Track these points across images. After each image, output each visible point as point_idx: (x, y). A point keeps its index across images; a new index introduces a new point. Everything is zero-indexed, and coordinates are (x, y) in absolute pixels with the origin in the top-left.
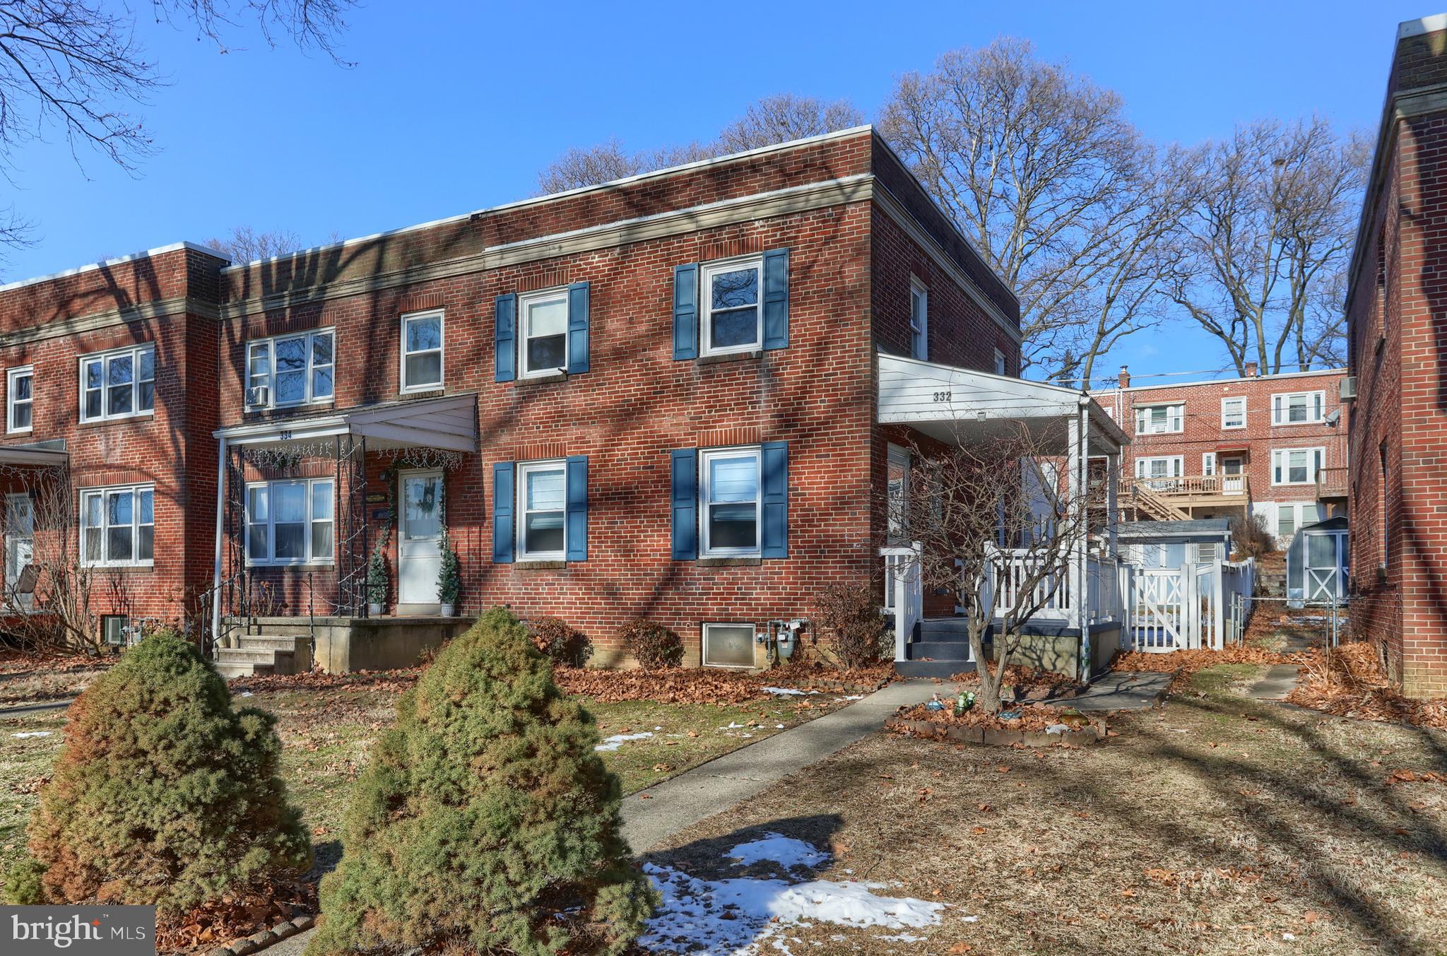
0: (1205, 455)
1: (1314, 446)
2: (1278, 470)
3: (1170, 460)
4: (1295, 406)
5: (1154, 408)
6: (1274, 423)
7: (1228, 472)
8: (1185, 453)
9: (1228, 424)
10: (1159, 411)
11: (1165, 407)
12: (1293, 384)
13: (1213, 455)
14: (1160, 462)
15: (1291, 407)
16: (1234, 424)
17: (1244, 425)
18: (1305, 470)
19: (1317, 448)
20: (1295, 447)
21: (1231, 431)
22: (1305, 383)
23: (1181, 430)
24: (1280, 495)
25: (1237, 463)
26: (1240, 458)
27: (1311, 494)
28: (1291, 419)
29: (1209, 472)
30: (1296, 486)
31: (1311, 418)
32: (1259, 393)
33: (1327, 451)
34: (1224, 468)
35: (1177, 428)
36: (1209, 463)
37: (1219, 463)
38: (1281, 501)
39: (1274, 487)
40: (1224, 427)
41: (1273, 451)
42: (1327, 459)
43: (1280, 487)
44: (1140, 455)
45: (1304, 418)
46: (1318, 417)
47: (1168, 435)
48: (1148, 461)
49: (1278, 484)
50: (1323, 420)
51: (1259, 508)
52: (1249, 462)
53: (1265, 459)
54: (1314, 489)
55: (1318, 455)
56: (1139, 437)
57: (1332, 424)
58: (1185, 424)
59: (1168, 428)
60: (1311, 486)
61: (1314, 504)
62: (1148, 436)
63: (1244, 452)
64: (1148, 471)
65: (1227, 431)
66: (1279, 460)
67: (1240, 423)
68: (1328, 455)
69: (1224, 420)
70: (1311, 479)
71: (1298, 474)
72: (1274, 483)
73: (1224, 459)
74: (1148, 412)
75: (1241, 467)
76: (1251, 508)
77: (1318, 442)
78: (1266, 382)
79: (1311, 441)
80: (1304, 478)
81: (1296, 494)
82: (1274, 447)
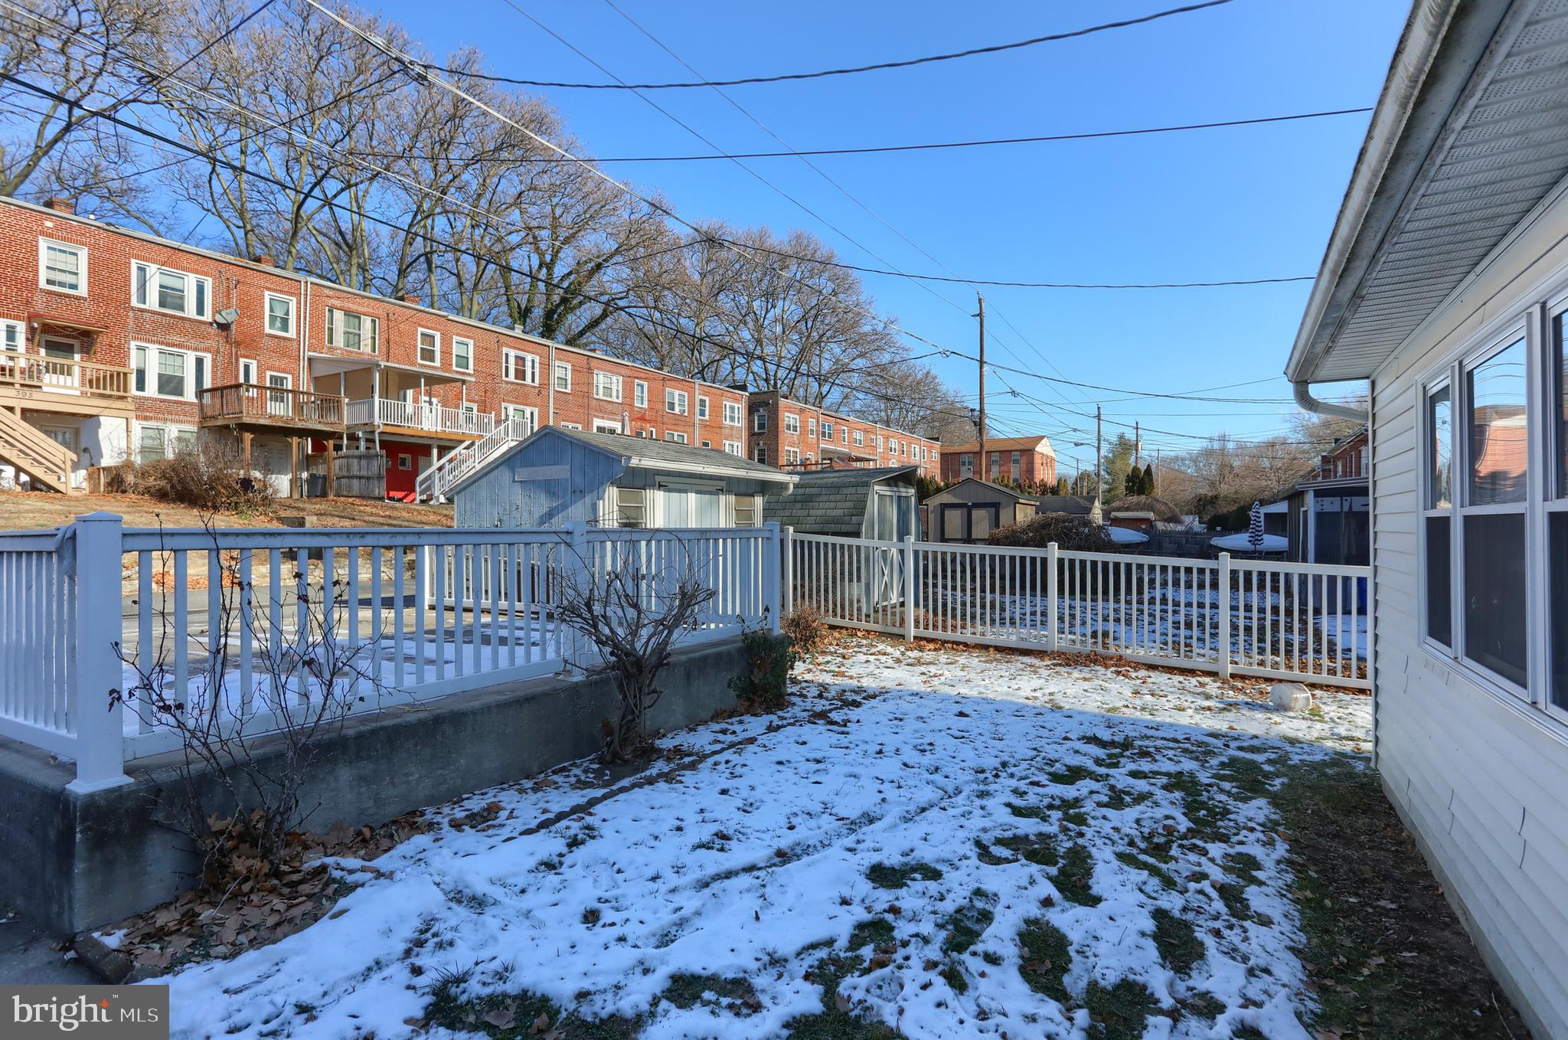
0: (4, 323)
1: (196, 349)
2: (141, 374)
4: (168, 288)
6: (135, 303)
9: (52, 283)
12: (166, 255)
13: (21, 326)
15: (161, 286)
16: (61, 285)
17: (83, 293)
18: (181, 379)
19: (201, 354)
20: (168, 345)
21: (57, 295)
22: (182, 259)
24: (143, 410)
25: (69, 348)
26: (78, 342)
27: (192, 415)
28: (163, 304)
29: (12, 350)
30: (169, 401)
31: (190, 310)
32: (110, 250)
33: (214, 360)
34: (42, 350)
36: (12, 337)
37: (33, 340)
38: (146, 418)
39: (132, 398)
40: (44, 284)
41: (133, 344)
42: (214, 373)
43: (144, 398)
45: (181, 308)
46: (200, 310)
49: (141, 394)
50: (208, 317)
52: (92, 352)
53: (122, 356)
54: (196, 410)
55: (199, 362)
57: (224, 327)
60: (191, 404)
61: (195, 429)
63: (83, 334)
65: (48, 292)
66: (142, 358)
67: (76, 287)
68: (214, 366)
69: (43, 275)
70: (190, 394)
71: (170, 384)
72: (133, 390)
73: (44, 337)
75: (77, 357)
77: (202, 345)
78: (123, 239)
79: (193, 343)
80: (179, 392)
81: (170, 413)
82: (135, 339)
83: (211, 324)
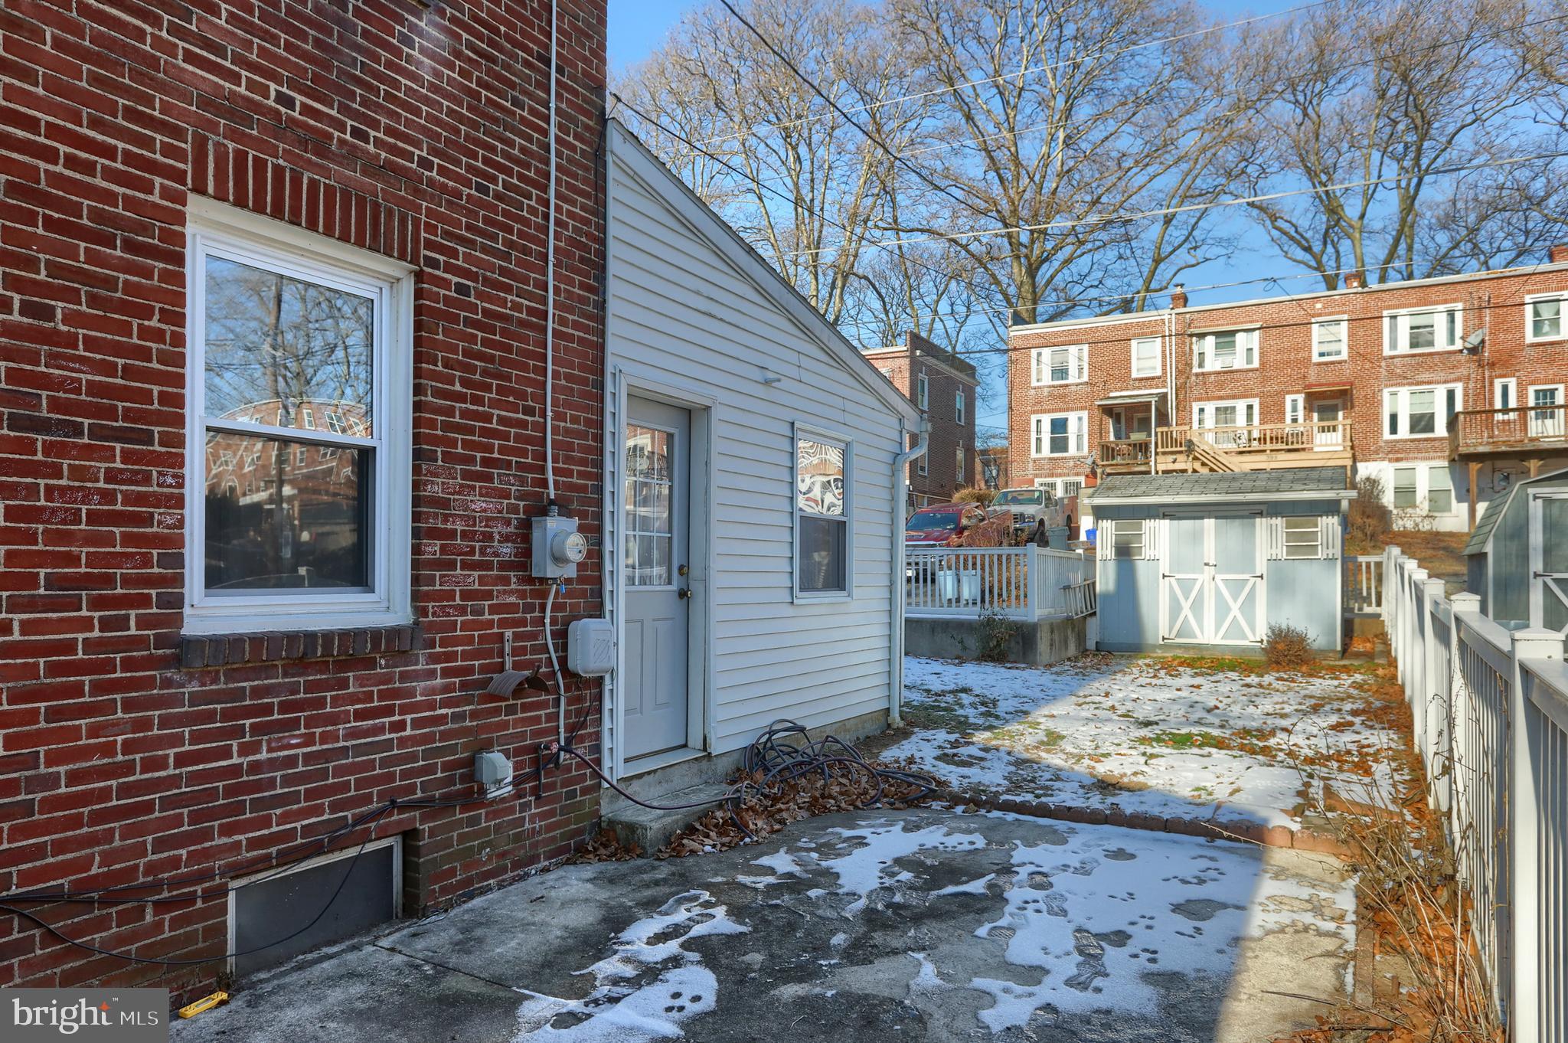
0: (1289, 398)
1: (1445, 382)
2: (1394, 418)
3: (1241, 405)
4: (1418, 327)
5: (1217, 334)
6: (1387, 352)
7: (1320, 419)
8: (1261, 396)
9: (1322, 355)
10: (1226, 338)
11: (1233, 333)
12: (1414, 296)
13: (1300, 399)
14: (1226, 409)
15: (1412, 328)
16: (1329, 354)
17: (1344, 356)
18: (1433, 415)
19: (1451, 386)
20: (1418, 383)
21: (1326, 364)
22: (1433, 294)
23: (1256, 364)
24: (1396, 452)
25: (1334, 409)
26: (1339, 402)
27: (1442, 450)
28: (1413, 345)
29: (1295, 421)
30: (1419, 440)
31: (1441, 343)
32: (1365, 309)
33: (1465, 389)
34: (1315, 415)
35: (1249, 361)
36: (1294, 409)
37: (1309, 408)
38: (1398, 460)
39: (1387, 442)
40: (1316, 359)
41: (1386, 392)
42: (1466, 401)
43: (1397, 441)
44: (1199, 399)
45: (1431, 343)
46: (1452, 341)
47: (1237, 371)
48: (1210, 407)
49: (1394, 437)
50: (1459, 345)
51: (1366, 470)
52: (1352, 407)
53: (1375, 403)
54: (1447, 444)
55: (1451, 395)
56: (1197, 375)
57: (1474, 351)
58: (1262, 354)
59: (1239, 362)
60: (1441, 439)
61: (1446, 464)
62: (1210, 374)
63: (1344, 393)
64: (1210, 421)
65: (1319, 364)
66: (1394, 403)
67: (1338, 353)
68: (1466, 394)
69: (1316, 350)
70: (1441, 429)
71: (1422, 422)
72: (1387, 435)
73: (1317, 403)
74: (1210, 340)
75: (1340, 414)
76: (1354, 470)
77: (1452, 376)
78: (1376, 295)
79: (1442, 376)
80: (1430, 428)
81: (1419, 451)
82: (1387, 386)
83: (1461, 351)
